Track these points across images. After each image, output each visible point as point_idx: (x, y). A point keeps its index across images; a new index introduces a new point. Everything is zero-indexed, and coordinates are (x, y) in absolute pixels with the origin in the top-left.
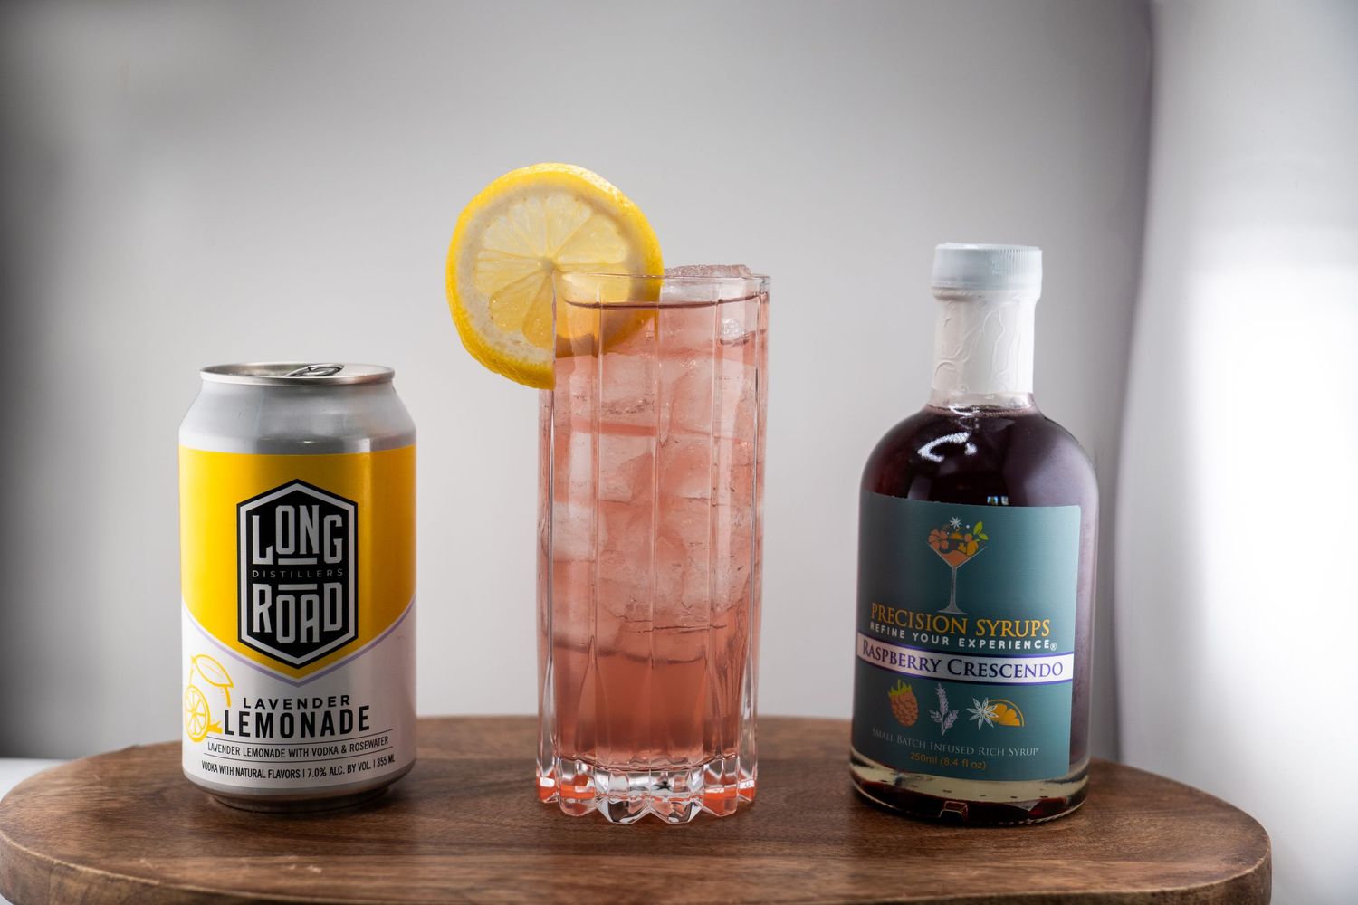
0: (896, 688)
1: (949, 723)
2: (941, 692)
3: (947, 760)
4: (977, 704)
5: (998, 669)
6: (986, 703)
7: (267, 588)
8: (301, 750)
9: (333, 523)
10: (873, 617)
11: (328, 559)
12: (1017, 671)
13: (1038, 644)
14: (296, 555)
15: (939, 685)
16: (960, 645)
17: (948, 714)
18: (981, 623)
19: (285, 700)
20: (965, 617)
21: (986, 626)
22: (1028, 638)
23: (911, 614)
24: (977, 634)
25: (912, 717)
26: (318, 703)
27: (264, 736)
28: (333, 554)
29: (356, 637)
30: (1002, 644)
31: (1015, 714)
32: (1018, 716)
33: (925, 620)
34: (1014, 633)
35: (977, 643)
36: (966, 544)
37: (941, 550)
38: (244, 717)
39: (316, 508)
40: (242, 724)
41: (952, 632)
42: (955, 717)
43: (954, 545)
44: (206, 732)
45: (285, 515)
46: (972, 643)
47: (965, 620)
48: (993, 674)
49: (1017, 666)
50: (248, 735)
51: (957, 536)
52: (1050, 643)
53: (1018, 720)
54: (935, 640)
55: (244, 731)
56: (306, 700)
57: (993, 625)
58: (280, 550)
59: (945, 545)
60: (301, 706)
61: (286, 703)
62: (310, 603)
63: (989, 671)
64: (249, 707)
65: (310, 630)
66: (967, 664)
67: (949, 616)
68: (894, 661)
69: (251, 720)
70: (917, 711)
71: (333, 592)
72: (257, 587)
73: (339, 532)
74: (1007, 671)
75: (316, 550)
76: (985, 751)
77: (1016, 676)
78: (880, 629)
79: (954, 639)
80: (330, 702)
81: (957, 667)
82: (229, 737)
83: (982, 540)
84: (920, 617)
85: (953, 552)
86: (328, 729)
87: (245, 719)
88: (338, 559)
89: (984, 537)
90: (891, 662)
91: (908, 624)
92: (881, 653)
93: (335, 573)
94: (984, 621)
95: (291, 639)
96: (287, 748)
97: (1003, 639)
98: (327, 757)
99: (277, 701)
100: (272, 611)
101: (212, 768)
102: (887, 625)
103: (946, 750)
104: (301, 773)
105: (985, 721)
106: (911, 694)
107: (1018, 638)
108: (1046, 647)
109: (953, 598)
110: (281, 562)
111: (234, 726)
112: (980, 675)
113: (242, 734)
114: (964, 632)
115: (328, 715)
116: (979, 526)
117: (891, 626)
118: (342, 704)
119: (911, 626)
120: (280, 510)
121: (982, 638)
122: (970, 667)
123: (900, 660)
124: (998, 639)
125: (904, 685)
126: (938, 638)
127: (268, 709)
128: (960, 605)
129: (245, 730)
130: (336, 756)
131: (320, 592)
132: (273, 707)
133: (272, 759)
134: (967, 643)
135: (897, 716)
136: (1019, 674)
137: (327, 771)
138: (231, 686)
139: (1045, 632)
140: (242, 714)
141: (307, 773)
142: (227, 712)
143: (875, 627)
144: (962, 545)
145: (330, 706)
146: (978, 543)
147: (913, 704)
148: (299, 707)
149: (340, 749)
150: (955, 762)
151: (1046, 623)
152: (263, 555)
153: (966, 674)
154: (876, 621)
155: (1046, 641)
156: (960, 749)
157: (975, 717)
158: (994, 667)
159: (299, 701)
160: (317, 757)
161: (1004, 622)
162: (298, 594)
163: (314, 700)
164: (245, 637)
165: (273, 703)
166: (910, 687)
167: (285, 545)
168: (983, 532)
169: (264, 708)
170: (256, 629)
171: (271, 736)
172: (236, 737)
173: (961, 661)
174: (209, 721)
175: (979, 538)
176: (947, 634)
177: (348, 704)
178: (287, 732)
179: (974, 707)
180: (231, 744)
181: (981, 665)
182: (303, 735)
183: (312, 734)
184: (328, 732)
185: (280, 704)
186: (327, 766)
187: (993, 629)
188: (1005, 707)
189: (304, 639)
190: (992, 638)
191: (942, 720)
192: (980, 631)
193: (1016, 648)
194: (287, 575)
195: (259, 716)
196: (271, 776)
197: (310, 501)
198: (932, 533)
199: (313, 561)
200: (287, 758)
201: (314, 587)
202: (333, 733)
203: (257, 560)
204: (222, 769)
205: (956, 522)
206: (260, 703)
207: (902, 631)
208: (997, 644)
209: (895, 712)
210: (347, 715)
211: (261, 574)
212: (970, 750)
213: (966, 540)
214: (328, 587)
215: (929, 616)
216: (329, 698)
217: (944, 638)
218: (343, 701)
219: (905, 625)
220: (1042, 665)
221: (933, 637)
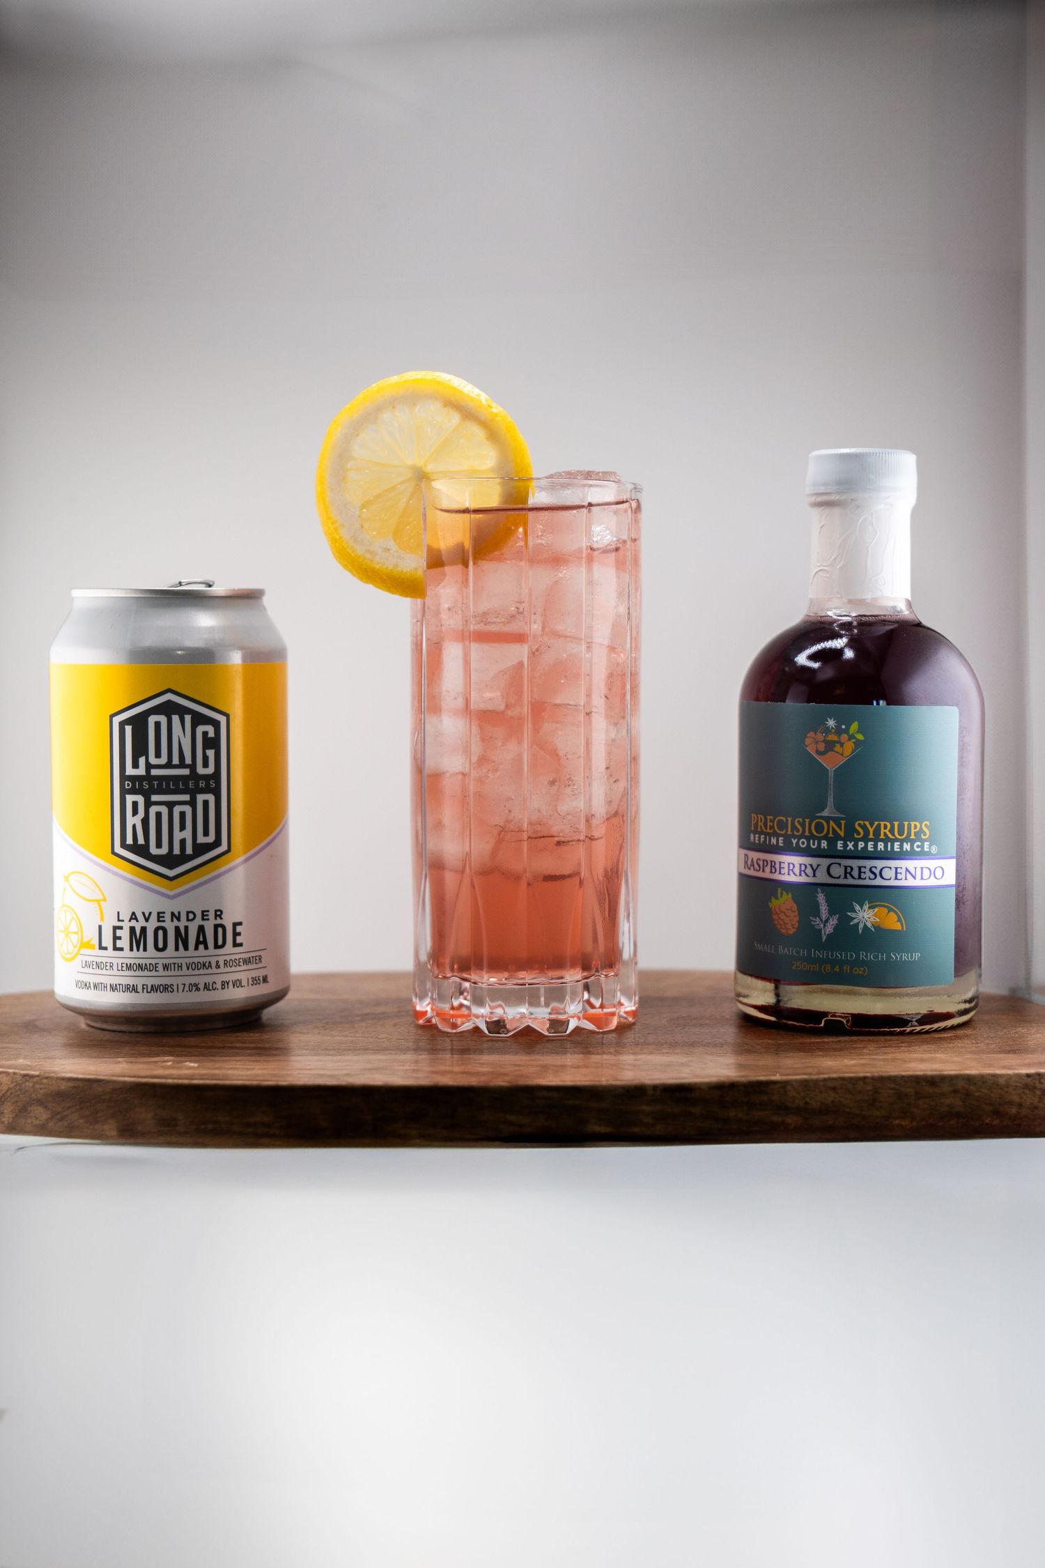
0: (776, 898)
1: (829, 929)
2: (821, 898)
3: (828, 967)
4: (857, 908)
5: (877, 872)
6: (866, 907)
7: (140, 799)
8: (174, 964)
9: (205, 734)
10: (753, 828)
11: (201, 770)
12: (896, 873)
13: (918, 847)
14: (169, 765)
15: (819, 890)
16: (839, 848)
17: (828, 919)
18: (859, 825)
19: (159, 913)
20: (843, 819)
21: (864, 827)
22: (907, 840)
23: (790, 819)
24: (856, 836)
25: (792, 925)
26: (191, 916)
27: (138, 950)
28: (206, 765)
29: (229, 850)
30: (881, 846)
31: (896, 918)
32: (899, 920)
33: (803, 825)
34: (894, 835)
35: (856, 846)
36: (842, 745)
37: (817, 752)
38: (118, 931)
39: (188, 718)
40: (116, 938)
41: (831, 835)
42: (835, 922)
43: (830, 746)
44: (79, 950)
45: (158, 725)
46: (850, 846)
47: (843, 822)
48: (872, 876)
49: (896, 868)
50: (121, 949)
51: (832, 737)
52: (930, 846)
53: (899, 923)
54: (814, 845)
55: (118, 946)
56: (179, 913)
57: (872, 827)
58: (153, 760)
59: (822, 747)
60: (175, 919)
61: (160, 916)
62: (183, 815)
63: (868, 874)
64: (123, 921)
65: (183, 842)
66: (846, 867)
67: (827, 819)
68: (773, 871)
69: (124, 934)
70: (797, 918)
71: (206, 803)
72: (130, 799)
73: (212, 743)
74: (886, 873)
75: (188, 761)
76: (866, 957)
77: (896, 878)
78: (760, 840)
79: (832, 843)
80: (203, 915)
81: (837, 871)
82: (103, 952)
83: (858, 741)
84: (799, 822)
85: (830, 753)
86: (201, 943)
87: (119, 933)
88: (211, 770)
89: (860, 737)
90: (771, 872)
91: (787, 831)
92: (761, 863)
93: (208, 784)
94: (862, 822)
95: (164, 850)
96: (161, 962)
97: (882, 840)
98: (201, 971)
99: (150, 913)
100: (145, 822)
101: (86, 986)
102: (766, 834)
103: (827, 956)
104: (175, 988)
105: (865, 924)
106: (792, 902)
107: (897, 840)
108: (926, 849)
109: (831, 800)
110: (154, 772)
111: (107, 941)
112: (860, 877)
113: (115, 948)
114: (842, 834)
115: (201, 929)
116: (854, 727)
117: (770, 835)
118: (216, 919)
119: (789, 832)
120: (152, 719)
121: (861, 840)
122: (849, 870)
123: (780, 868)
124: (876, 840)
125: (784, 893)
126: (816, 841)
127: (142, 923)
128: (838, 807)
129: (119, 944)
130: (210, 971)
131: (192, 803)
132: (147, 920)
133: (146, 973)
134: (845, 845)
135: (778, 926)
136: (899, 876)
137: (201, 986)
138: (105, 900)
139: (925, 835)
140: (115, 928)
141: (181, 987)
142: (100, 927)
143: (754, 838)
144: (838, 745)
145: (203, 919)
146: (854, 743)
147: (793, 912)
148: (172, 921)
149: (214, 964)
150: (837, 969)
151: (926, 825)
152: (135, 765)
153: (846, 877)
154: (755, 832)
155: (926, 844)
156: (841, 955)
157: (855, 921)
158: (874, 869)
159: (173, 914)
160: (191, 972)
161: (882, 823)
162: (170, 805)
163: (188, 913)
164: (118, 849)
165: (147, 916)
166: (790, 895)
167: (158, 755)
168: (859, 731)
169: (137, 921)
170: (129, 841)
171: (145, 949)
172: (110, 952)
173: (840, 864)
174: (82, 938)
175: (856, 738)
176: (826, 837)
177: (221, 918)
178: (161, 945)
179: (854, 911)
180: (104, 960)
181: (860, 868)
182: (177, 949)
183: (186, 948)
184: (201, 947)
185: (154, 917)
186: (201, 981)
187: (871, 830)
188: (886, 910)
189: (177, 851)
190: (871, 840)
191: (822, 926)
192: (859, 833)
193: (896, 850)
194: (160, 785)
195: (132, 930)
196: (145, 990)
197: (182, 711)
198: (808, 735)
199: (186, 772)
200: (161, 972)
201: (186, 797)
202: (206, 948)
203: (130, 771)
204: (96, 986)
205: (831, 723)
206: (133, 917)
207: (781, 838)
208: (875, 846)
209: (776, 922)
210: (220, 930)
211: (134, 785)
212: (852, 956)
213: (842, 741)
214: (200, 798)
215: (807, 821)
216: (203, 912)
217: (823, 841)
218: (216, 916)
219: (784, 832)
220: (922, 868)
221: (811, 841)
